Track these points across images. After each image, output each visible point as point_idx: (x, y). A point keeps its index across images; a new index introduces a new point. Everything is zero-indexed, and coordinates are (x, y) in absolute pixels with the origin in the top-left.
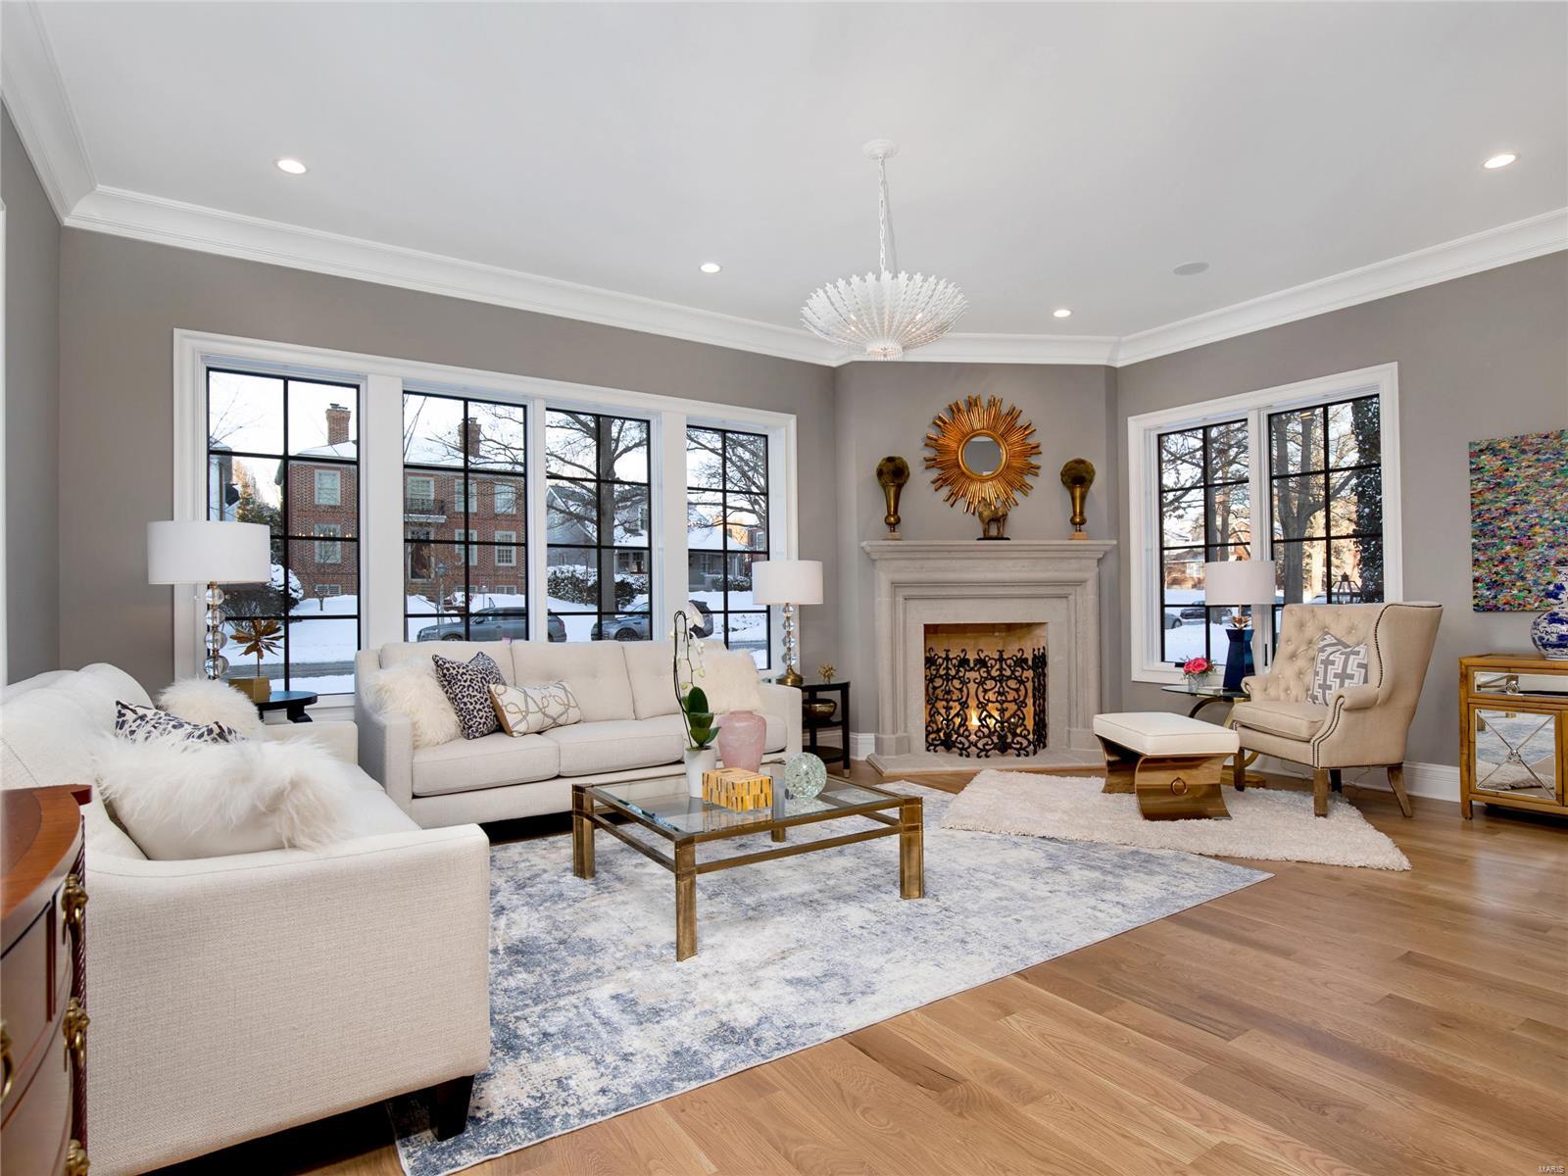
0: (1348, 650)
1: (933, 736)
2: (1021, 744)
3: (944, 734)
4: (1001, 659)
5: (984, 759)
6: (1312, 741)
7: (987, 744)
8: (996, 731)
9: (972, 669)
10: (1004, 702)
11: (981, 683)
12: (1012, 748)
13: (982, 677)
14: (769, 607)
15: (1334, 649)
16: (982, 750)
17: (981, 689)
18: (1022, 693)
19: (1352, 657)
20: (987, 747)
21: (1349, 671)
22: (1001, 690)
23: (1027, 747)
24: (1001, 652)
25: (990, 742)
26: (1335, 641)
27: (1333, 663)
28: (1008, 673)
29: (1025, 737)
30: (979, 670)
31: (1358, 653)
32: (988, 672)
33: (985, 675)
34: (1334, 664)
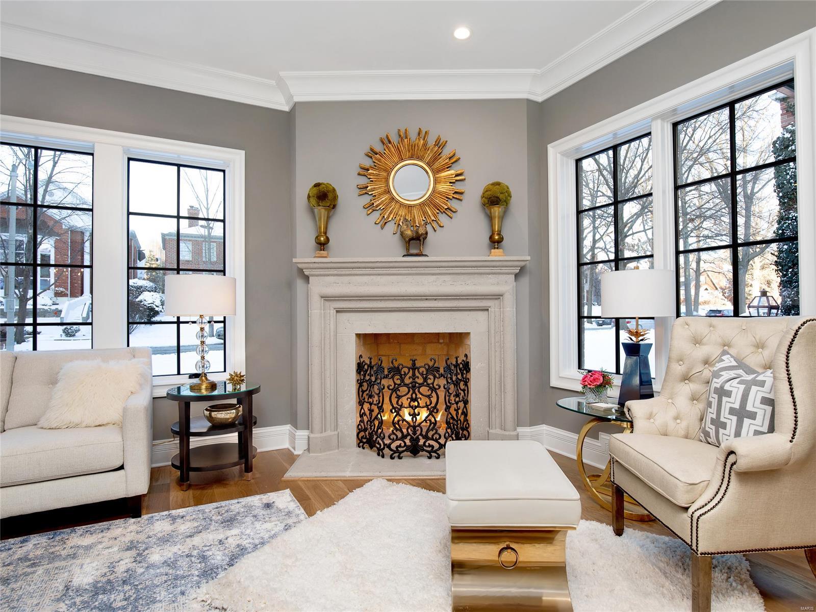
0: (750, 377)
1: (362, 434)
2: (433, 447)
3: (369, 433)
4: (414, 368)
5: (396, 460)
6: (691, 511)
7: (400, 446)
8: (408, 434)
9: (386, 377)
10: (416, 407)
11: (395, 390)
12: (423, 450)
13: (395, 384)
14: (225, 318)
15: (732, 374)
16: (395, 452)
17: (394, 395)
18: (434, 400)
19: (754, 389)
20: (401, 449)
21: (749, 407)
22: (414, 396)
23: (437, 450)
24: (414, 361)
25: (403, 444)
26: (734, 364)
27: (728, 394)
28: (420, 381)
29: (436, 441)
30: (392, 377)
31: (762, 384)
32: (402, 380)
33: (398, 382)
34: (730, 396)
